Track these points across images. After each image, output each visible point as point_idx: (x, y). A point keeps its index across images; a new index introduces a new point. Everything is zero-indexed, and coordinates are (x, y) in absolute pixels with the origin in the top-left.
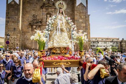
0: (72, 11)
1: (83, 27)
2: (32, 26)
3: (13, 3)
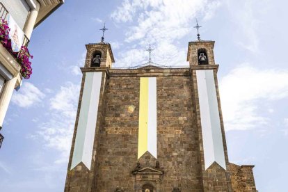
0: (197, 178)
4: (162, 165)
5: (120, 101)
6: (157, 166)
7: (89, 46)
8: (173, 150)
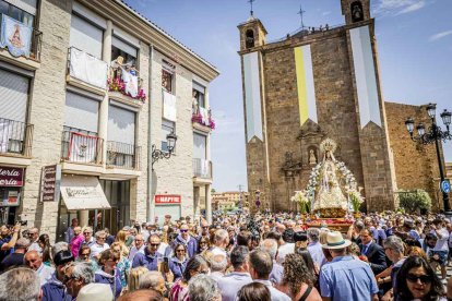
0: (354, 136)
1: (381, 166)
2: (286, 172)
3: (254, 140)
4: (322, 129)
5: (278, 76)
6: (319, 130)
7: (240, 27)
8: (332, 114)
